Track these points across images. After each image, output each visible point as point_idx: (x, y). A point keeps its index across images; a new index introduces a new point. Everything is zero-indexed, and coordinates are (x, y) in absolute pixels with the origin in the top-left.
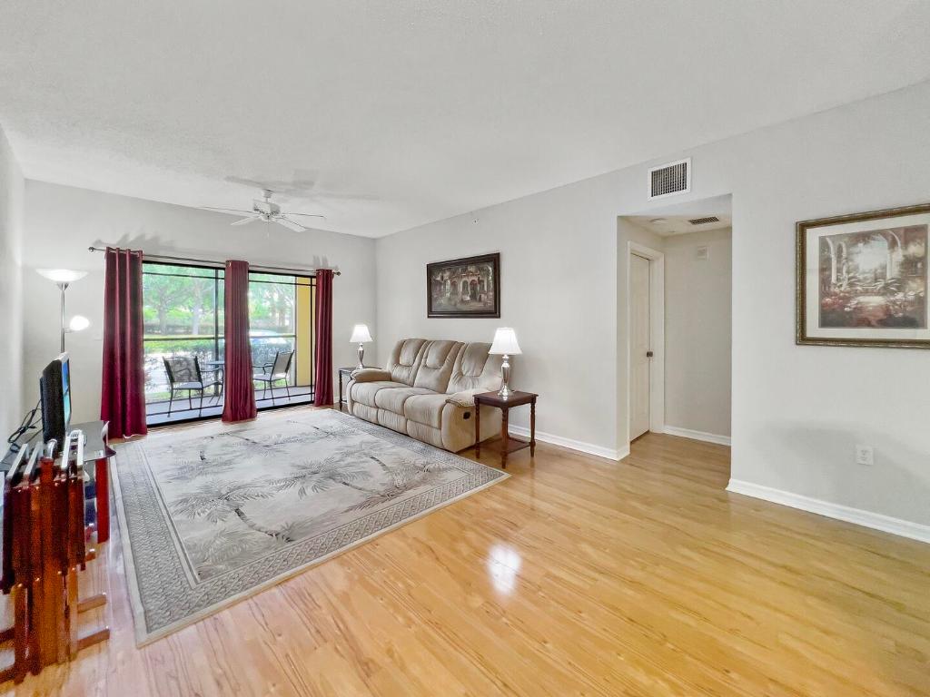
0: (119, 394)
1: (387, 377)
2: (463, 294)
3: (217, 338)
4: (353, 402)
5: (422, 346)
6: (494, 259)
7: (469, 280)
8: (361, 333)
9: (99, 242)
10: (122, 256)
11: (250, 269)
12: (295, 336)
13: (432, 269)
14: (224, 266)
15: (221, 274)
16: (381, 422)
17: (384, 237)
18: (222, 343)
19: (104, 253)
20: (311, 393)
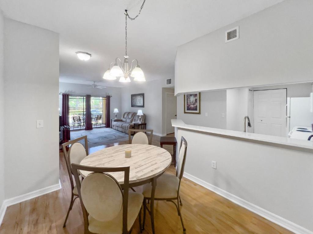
1: (121, 121)
2: (138, 102)
3: (84, 112)
4: (113, 126)
5: (129, 113)
6: (143, 95)
7: (139, 99)
8: (116, 110)
9: (61, 93)
10: (65, 95)
11: (91, 96)
13: (132, 96)
14: (85, 96)
15: (85, 98)
16: (118, 130)
18: (85, 113)
19: (62, 95)
20: (105, 125)
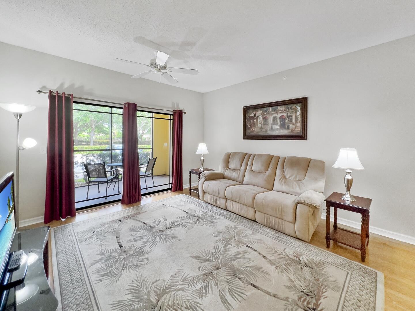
0: (58, 190)
1: (222, 177)
2: (273, 124)
4: (204, 193)
5: (245, 157)
6: (303, 102)
7: (279, 115)
8: (203, 148)
9: (44, 87)
10: (60, 97)
11: (138, 109)
12: (152, 149)
13: (246, 110)
14: (123, 106)
16: (229, 209)
17: (208, 93)
20: (170, 184)
